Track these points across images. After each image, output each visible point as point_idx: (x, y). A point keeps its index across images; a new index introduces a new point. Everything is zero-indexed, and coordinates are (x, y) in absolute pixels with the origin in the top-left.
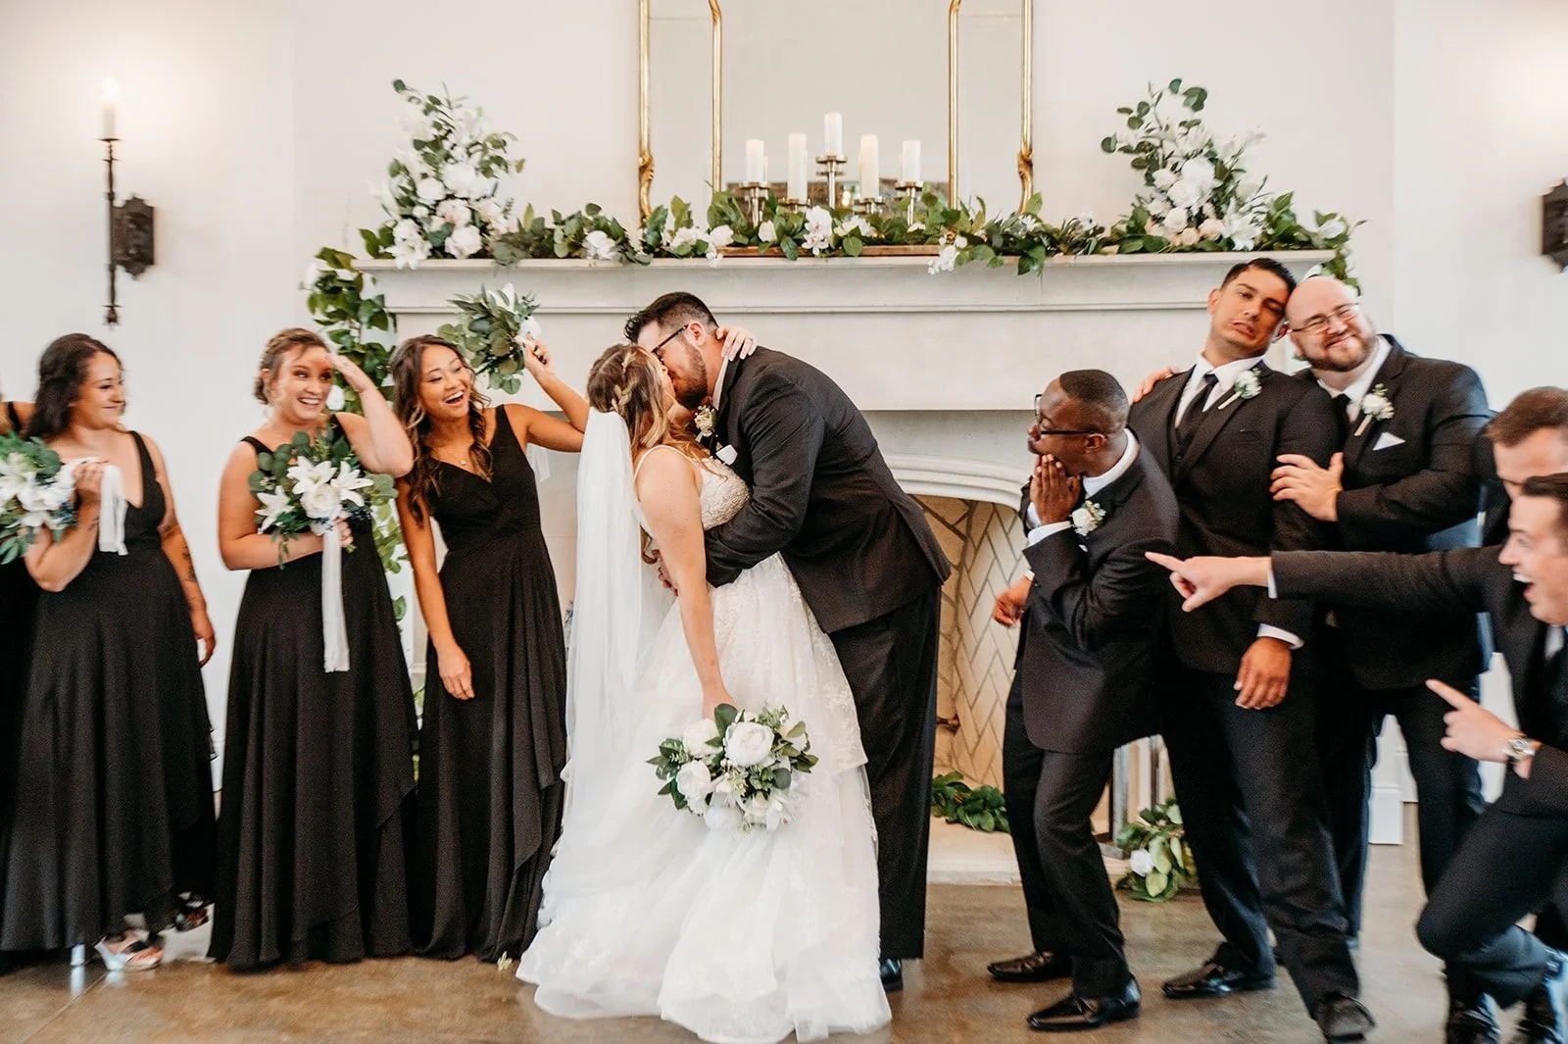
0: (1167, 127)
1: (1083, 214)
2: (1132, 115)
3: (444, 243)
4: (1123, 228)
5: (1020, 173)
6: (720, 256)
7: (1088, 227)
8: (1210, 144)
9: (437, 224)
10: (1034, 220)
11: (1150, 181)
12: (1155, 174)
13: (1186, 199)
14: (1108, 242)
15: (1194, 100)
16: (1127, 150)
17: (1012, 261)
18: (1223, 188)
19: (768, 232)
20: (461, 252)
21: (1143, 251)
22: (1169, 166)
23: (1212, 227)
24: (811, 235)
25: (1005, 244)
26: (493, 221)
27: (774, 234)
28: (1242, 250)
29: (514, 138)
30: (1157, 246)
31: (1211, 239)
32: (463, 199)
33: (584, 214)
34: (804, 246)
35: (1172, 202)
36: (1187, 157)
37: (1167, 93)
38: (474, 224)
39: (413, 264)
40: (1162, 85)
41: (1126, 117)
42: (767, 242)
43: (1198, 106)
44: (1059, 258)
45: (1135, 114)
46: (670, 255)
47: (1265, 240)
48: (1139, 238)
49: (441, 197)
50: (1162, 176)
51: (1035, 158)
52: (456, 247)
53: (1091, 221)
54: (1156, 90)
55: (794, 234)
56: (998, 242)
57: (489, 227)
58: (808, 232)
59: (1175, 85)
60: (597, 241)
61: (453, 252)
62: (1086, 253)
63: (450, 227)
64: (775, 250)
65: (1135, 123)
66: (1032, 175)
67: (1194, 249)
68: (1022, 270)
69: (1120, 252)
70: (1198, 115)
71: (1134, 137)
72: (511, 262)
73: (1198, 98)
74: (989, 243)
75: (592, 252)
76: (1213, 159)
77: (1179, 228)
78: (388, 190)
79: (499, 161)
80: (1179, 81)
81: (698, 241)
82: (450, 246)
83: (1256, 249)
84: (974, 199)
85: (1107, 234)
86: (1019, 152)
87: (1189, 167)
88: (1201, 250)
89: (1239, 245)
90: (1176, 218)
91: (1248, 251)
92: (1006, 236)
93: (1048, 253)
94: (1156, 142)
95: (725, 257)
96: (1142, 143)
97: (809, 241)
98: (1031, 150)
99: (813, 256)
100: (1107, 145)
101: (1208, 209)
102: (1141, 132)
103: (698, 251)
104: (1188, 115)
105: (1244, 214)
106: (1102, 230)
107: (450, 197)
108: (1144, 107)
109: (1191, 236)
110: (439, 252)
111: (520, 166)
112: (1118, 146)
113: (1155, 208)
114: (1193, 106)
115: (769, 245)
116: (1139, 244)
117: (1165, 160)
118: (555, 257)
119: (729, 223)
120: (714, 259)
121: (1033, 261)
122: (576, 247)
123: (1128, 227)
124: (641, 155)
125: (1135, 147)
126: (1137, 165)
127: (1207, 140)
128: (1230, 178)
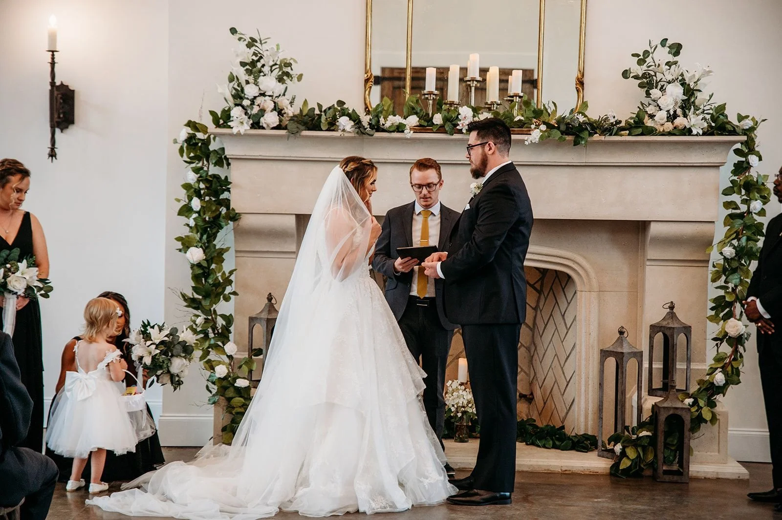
0: (659, 65)
1: (610, 113)
2: (640, 58)
3: (259, 120)
4: (632, 121)
5: (576, 88)
6: (412, 132)
7: (612, 120)
8: (682, 75)
9: (256, 110)
10: (583, 116)
11: (648, 94)
12: (651, 91)
13: (667, 106)
14: (623, 129)
15: (673, 51)
16: (636, 77)
17: (570, 138)
18: (689, 99)
19: (438, 119)
20: (268, 126)
21: (642, 134)
22: (659, 87)
23: (680, 121)
24: (462, 122)
25: (568, 128)
26: (285, 109)
27: (441, 120)
28: (697, 135)
29: (295, 61)
30: (651, 131)
31: (680, 128)
32: (270, 96)
33: (336, 106)
34: (458, 127)
35: (660, 107)
36: (669, 82)
37: (659, 46)
38: (275, 110)
39: (242, 132)
40: (657, 41)
41: (637, 59)
42: (437, 124)
43: (677, 54)
44: (596, 137)
45: (641, 57)
46: (384, 131)
47: (709, 129)
48: (640, 127)
49: (257, 95)
50: (655, 93)
51: (586, 80)
52: (265, 123)
53: (614, 117)
54: (653, 44)
55: (452, 121)
56: (563, 127)
57: (283, 112)
58: (460, 120)
59: (664, 42)
60: (344, 122)
61: (265, 126)
62: (611, 135)
63: (262, 112)
64: (441, 129)
65: (641, 62)
66: (583, 89)
67: (670, 134)
68: (576, 143)
69: (629, 135)
70: (676, 59)
71: (640, 70)
72: (297, 132)
73: (676, 49)
74: (558, 128)
75: (341, 128)
76: (683, 84)
77: (662, 122)
78: (227, 90)
79: (288, 74)
80: (667, 39)
81: (400, 123)
82: (263, 121)
83: (704, 134)
84: (551, 102)
85: (623, 124)
86: (577, 76)
87: (670, 88)
88: (674, 135)
89: (694, 132)
90: (661, 116)
91: (700, 135)
92: (568, 124)
93: (591, 135)
94: (653, 73)
95: (414, 132)
96: (645, 73)
97: (461, 125)
98: (583, 76)
99: (463, 133)
100: (625, 74)
101: (679, 111)
102: (644, 67)
103: (400, 128)
104: (671, 58)
105: (698, 115)
106: (620, 122)
107: (263, 94)
108: (646, 53)
109: (669, 127)
110: (256, 125)
111: (300, 78)
112: (632, 75)
113: (650, 110)
114: (674, 54)
115: (439, 126)
116: (640, 130)
117: (657, 83)
118: (322, 130)
119: (416, 113)
120: (408, 134)
121: (582, 139)
122: (332, 125)
123: (634, 121)
124: (366, 73)
125: (641, 75)
126: (641, 86)
127: (681, 73)
128: (693, 94)
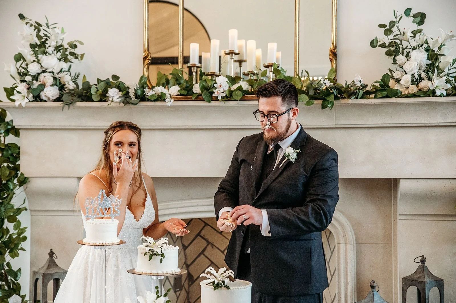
0: (404, 34)
1: (355, 79)
2: (386, 28)
3: (39, 94)
4: (378, 85)
5: (330, 59)
6: (172, 100)
7: (358, 84)
8: (426, 42)
9: (36, 84)
10: (330, 81)
11: (395, 62)
12: (396, 58)
13: (412, 70)
14: (369, 93)
15: (418, 19)
16: (383, 46)
17: (318, 103)
18: (433, 64)
19: (197, 89)
20: (49, 99)
21: (387, 97)
22: (405, 53)
23: (425, 84)
24: (217, 90)
25: (315, 94)
26: (66, 83)
27: (200, 90)
28: (440, 96)
29: (81, 43)
30: (396, 94)
31: (425, 90)
32: (50, 72)
33: (111, 80)
34: (213, 95)
35: (405, 72)
36: (414, 49)
37: (404, 16)
38: (56, 85)
39: (24, 104)
40: (401, 12)
41: (383, 29)
42: (197, 93)
43: (421, 23)
44: (343, 101)
45: (388, 27)
46: (149, 100)
47: (454, 91)
48: (385, 90)
49: (40, 72)
50: (401, 59)
51: (339, 51)
52: (46, 96)
53: (360, 82)
54: (398, 14)
55: (210, 89)
56: (312, 93)
57: (65, 87)
58: (216, 88)
59: (408, 12)
60: (114, 93)
61: (44, 98)
62: (357, 98)
63: (43, 86)
64: (199, 98)
65: (388, 32)
66: (336, 60)
67: (414, 96)
68: (324, 107)
69: (375, 97)
70: (421, 27)
71: (387, 40)
72: (71, 103)
73: (421, 18)
74: (307, 93)
75: (111, 99)
76: (427, 50)
77: (407, 85)
78: (15, 68)
79: (72, 54)
80: (410, 9)
81: (162, 93)
82: (43, 95)
83: (448, 95)
84: (304, 72)
85: (368, 88)
86: (330, 48)
87: (413, 54)
88: (419, 96)
89: (438, 93)
90: (406, 79)
91: (444, 96)
92: (316, 89)
93: (336, 98)
94: (399, 42)
95: (174, 101)
96: (391, 42)
97: (216, 93)
98: (336, 47)
99: (218, 100)
100: (373, 44)
101: (424, 75)
102: (391, 37)
103: (161, 98)
104: (415, 27)
105: (441, 77)
106: (366, 86)
107: (44, 71)
108: (392, 24)
109: (414, 89)
110: (37, 98)
111: (82, 56)
112: (379, 44)
113: (396, 75)
114: (418, 23)
115: (197, 95)
116: (385, 93)
117: (403, 49)
118: (93, 101)
119: (179, 84)
120: (169, 102)
121: (329, 102)
122: (103, 97)
123: (380, 85)
124: (144, 52)
125: (387, 44)
126: (388, 54)
127: (425, 40)
128: (437, 59)
